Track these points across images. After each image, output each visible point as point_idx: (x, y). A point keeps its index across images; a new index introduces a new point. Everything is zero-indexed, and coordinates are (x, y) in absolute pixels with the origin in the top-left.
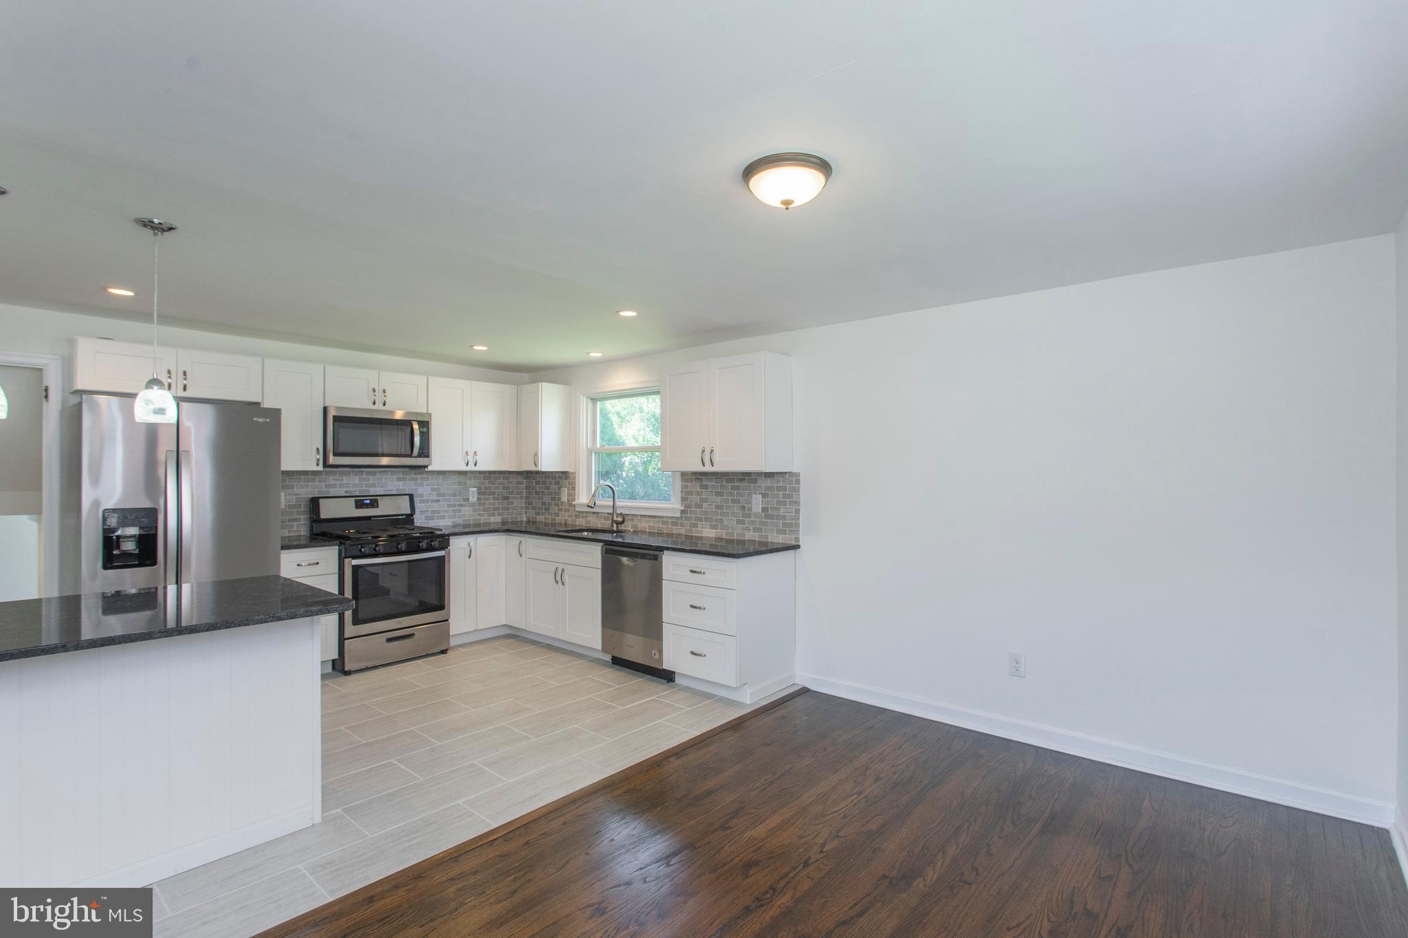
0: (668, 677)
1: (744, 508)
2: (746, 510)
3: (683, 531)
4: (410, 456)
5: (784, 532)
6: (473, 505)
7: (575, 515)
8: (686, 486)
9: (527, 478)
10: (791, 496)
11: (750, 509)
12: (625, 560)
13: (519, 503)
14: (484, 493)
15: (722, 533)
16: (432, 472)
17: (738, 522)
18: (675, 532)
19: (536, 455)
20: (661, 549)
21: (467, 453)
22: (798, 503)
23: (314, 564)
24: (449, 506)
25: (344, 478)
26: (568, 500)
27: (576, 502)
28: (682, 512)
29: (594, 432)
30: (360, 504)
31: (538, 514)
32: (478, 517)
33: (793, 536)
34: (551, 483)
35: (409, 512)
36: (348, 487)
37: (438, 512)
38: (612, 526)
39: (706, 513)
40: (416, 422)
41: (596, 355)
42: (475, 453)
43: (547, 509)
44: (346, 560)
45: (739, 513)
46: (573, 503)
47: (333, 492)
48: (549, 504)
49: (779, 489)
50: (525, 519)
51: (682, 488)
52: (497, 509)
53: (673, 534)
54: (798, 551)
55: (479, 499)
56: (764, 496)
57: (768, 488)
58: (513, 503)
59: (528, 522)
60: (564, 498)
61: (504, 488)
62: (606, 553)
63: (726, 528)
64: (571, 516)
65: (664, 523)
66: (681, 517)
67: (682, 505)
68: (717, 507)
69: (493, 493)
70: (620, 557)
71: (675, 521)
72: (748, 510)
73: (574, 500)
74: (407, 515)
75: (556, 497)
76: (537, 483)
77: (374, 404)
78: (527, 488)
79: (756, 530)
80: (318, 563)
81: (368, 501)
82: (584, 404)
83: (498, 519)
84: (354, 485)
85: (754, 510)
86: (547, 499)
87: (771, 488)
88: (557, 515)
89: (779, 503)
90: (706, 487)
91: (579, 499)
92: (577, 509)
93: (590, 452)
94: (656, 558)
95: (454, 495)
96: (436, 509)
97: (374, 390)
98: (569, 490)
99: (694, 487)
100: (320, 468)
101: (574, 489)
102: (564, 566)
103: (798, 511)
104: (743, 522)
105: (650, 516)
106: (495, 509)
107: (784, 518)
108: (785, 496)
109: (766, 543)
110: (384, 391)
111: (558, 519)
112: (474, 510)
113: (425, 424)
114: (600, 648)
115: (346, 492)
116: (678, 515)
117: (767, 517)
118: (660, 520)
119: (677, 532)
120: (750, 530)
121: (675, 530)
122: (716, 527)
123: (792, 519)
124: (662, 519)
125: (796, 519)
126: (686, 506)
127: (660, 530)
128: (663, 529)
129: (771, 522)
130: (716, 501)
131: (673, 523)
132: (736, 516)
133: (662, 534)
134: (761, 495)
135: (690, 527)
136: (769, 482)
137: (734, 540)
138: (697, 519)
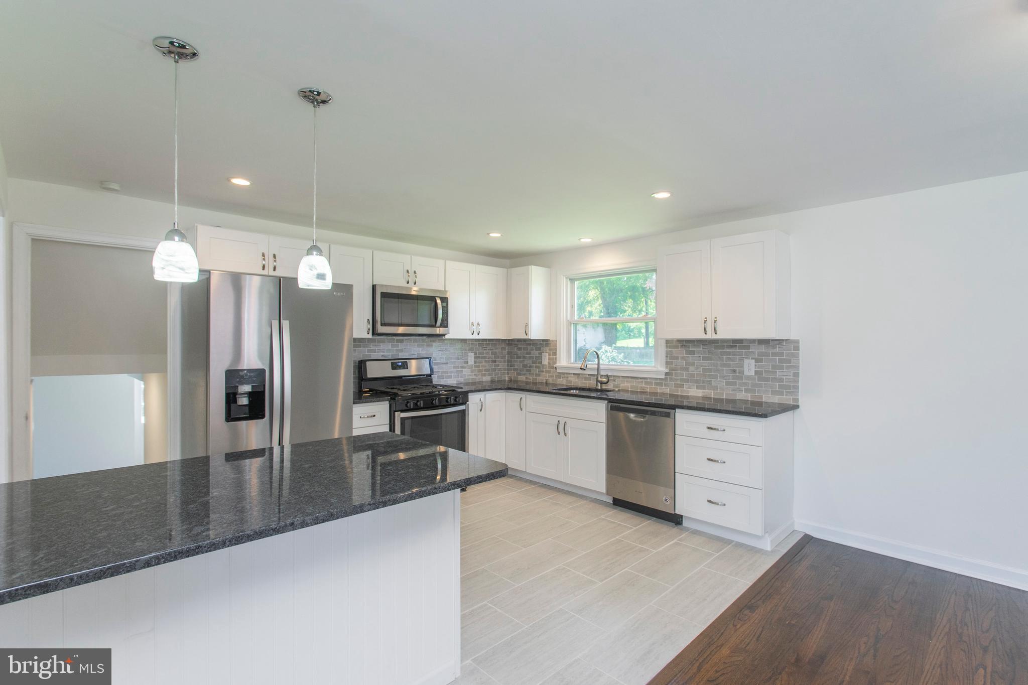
0: (676, 520)
1: (734, 371)
2: (737, 373)
3: (668, 391)
4: (434, 326)
5: (781, 394)
6: (471, 367)
7: (556, 376)
8: (672, 352)
9: (508, 345)
10: (790, 361)
11: (742, 372)
12: (632, 416)
13: (503, 365)
14: (478, 357)
15: (712, 393)
16: (447, 339)
17: (728, 383)
18: (659, 391)
19: (527, 325)
20: (674, 407)
21: (472, 324)
22: (797, 367)
23: (371, 416)
24: (454, 367)
25: (381, 344)
26: (549, 363)
27: (557, 365)
28: (667, 374)
29: (572, 306)
30: (394, 367)
31: (519, 374)
32: (474, 377)
33: (791, 398)
34: (532, 349)
35: (429, 373)
36: (384, 352)
37: (447, 373)
38: (597, 385)
39: (692, 375)
40: (439, 298)
41: (586, 240)
42: (478, 324)
43: (529, 371)
44: (396, 413)
45: (730, 376)
46: (555, 366)
47: (374, 356)
48: (530, 367)
49: (774, 354)
50: (507, 379)
51: (667, 353)
52: (488, 370)
53: (658, 393)
54: (797, 411)
55: (475, 362)
56: (757, 360)
57: (761, 354)
58: (498, 365)
59: (510, 381)
60: (545, 361)
61: (493, 353)
62: (611, 409)
63: (716, 388)
64: (552, 376)
65: (647, 383)
66: (666, 379)
67: (667, 368)
68: (704, 370)
69: (485, 357)
70: (626, 413)
71: (659, 382)
72: (739, 373)
73: (556, 363)
74: (427, 375)
75: (538, 360)
76: (519, 349)
77: (408, 283)
78: (508, 353)
79: (747, 391)
80: (374, 416)
81: (400, 364)
82: (564, 283)
83: (487, 379)
84: (389, 350)
85: (746, 373)
86: (528, 362)
87: (767, 354)
88: (539, 375)
89: (774, 367)
90: (693, 352)
91: (560, 363)
92: (558, 371)
93: (569, 323)
95: (458, 359)
96: (445, 370)
97: (408, 272)
98: (549, 354)
99: (681, 352)
100: (370, 336)
101: (555, 354)
102: (565, 420)
103: (796, 375)
104: (734, 384)
105: (632, 378)
106: (486, 370)
107: (781, 380)
108: (781, 361)
109: (760, 404)
110: (415, 272)
111: (539, 379)
112: (472, 372)
113: (444, 300)
114: (604, 491)
115: (382, 356)
116: (663, 377)
117: (760, 379)
118: (644, 381)
119: (661, 391)
120: (741, 390)
121: (659, 390)
122: (703, 388)
123: (790, 382)
124: (646, 380)
125: (796, 381)
126: (671, 369)
127: (644, 389)
128: (646, 389)
129: (765, 384)
130: (704, 365)
131: (657, 384)
132: (725, 378)
133: (645, 392)
134: (754, 360)
135: (675, 387)
136: (763, 348)
137: (723, 399)
138: (682, 380)
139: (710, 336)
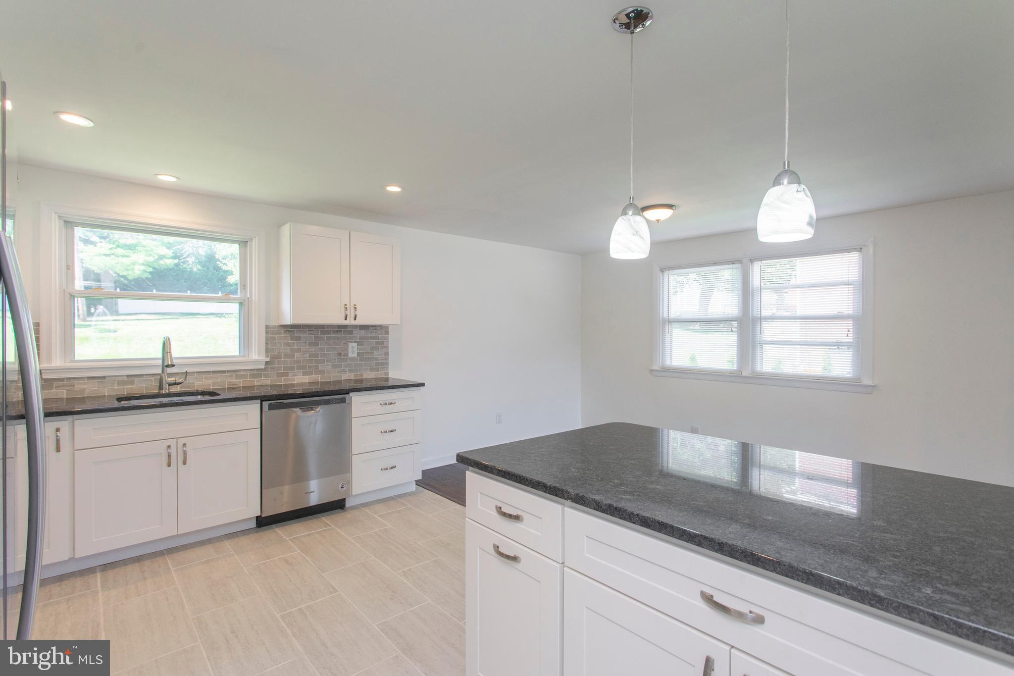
1: (340, 354)
2: (342, 356)
3: (268, 382)
5: (377, 370)
8: (273, 339)
10: (382, 343)
11: (347, 355)
15: (319, 378)
17: (334, 366)
18: (256, 384)
20: (347, 392)
22: (387, 347)
28: (267, 363)
29: (70, 267)
33: (383, 372)
38: (161, 388)
39: (298, 362)
41: (167, 179)
45: (335, 359)
49: (372, 338)
51: (267, 339)
53: (255, 386)
56: (359, 344)
57: (362, 338)
62: (269, 409)
63: (322, 372)
65: (237, 377)
66: (265, 369)
67: (267, 356)
68: (310, 356)
70: (292, 409)
71: (257, 373)
72: (345, 356)
79: (350, 371)
85: (351, 355)
87: (367, 338)
89: (372, 348)
90: (299, 338)
93: (66, 295)
94: (343, 401)
99: (284, 338)
102: (186, 440)
103: (387, 354)
104: (340, 366)
105: (214, 372)
107: (377, 359)
108: (377, 343)
109: (361, 381)
116: (263, 367)
117: (361, 360)
118: (234, 374)
119: (259, 384)
120: (345, 371)
121: (256, 382)
122: (310, 373)
123: (383, 359)
124: (237, 373)
125: (386, 359)
126: (273, 358)
127: (234, 385)
128: (237, 383)
129: (365, 363)
130: (311, 350)
131: (253, 376)
132: (332, 361)
133: (237, 388)
134: (356, 344)
135: (277, 376)
136: (363, 333)
137: (330, 382)
138: (285, 368)
139: (350, 321)
